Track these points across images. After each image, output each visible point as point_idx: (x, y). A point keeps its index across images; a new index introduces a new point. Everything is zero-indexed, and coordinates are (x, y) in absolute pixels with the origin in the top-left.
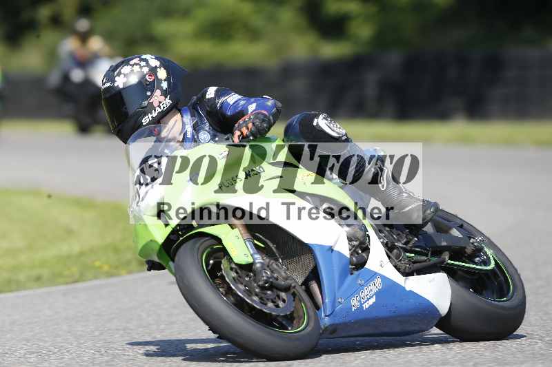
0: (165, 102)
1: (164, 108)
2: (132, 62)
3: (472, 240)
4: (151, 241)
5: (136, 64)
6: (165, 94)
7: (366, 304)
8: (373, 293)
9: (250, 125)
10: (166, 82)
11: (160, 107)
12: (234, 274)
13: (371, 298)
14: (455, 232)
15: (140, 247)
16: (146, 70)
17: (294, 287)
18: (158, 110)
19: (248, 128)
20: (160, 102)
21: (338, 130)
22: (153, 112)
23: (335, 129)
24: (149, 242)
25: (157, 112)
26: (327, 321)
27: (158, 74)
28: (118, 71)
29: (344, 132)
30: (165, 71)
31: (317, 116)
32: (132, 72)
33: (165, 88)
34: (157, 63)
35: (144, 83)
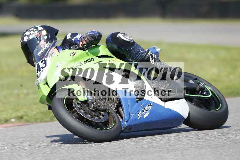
0: (46, 45)
1: (46, 47)
2: (30, 30)
3: (199, 85)
5: (32, 30)
7: (145, 115)
8: (148, 110)
9: (86, 39)
10: (46, 36)
11: (44, 47)
12: (78, 106)
13: (147, 112)
14: (191, 82)
16: (36, 32)
17: (109, 109)
18: (44, 49)
19: (85, 41)
20: (44, 45)
21: (129, 38)
22: (42, 50)
23: (127, 38)
24: (42, 96)
25: (43, 50)
26: (126, 124)
27: (42, 33)
28: (25, 34)
29: (132, 39)
30: (46, 31)
31: (118, 33)
32: (30, 34)
33: (46, 39)
34: (42, 28)
35: (36, 38)
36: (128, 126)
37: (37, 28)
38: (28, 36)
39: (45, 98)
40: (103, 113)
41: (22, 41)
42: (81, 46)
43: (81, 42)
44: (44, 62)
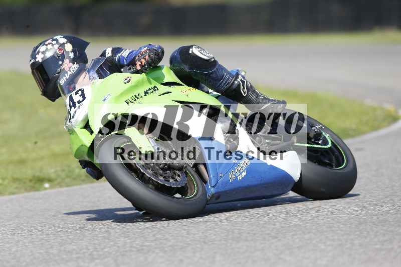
0: (73, 67)
1: (73, 71)
2: (46, 43)
3: (313, 128)
4: (82, 145)
5: (49, 44)
6: (73, 61)
7: (240, 176)
8: (244, 168)
9: (147, 57)
10: (73, 53)
13: (242, 172)
15: (74, 151)
16: (56, 46)
17: (186, 167)
18: (69, 73)
19: (145, 59)
20: (70, 68)
21: (207, 55)
22: (66, 75)
23: (205, 54)
24: (80, 147)
25: (69, 75)
26: (213, 190)
27: (66, 48)
28: (37, 50)
29: (212, 56)
30: (71, 45)
31: (191, 47)
32: (47, 50)
33: (72, 57)
34: (65, 40)
35: (56, 56)
36: (215, 193)
37: (56, 40)
38: (43, 53)
39: (86, 150)
40: (178, 172)
41: (33, 61)
42: (139, 68)
43: (139, 61)
44: (80, 93)
